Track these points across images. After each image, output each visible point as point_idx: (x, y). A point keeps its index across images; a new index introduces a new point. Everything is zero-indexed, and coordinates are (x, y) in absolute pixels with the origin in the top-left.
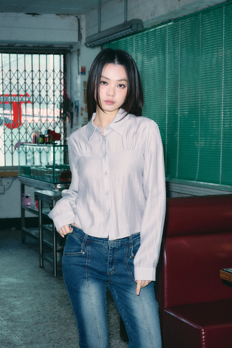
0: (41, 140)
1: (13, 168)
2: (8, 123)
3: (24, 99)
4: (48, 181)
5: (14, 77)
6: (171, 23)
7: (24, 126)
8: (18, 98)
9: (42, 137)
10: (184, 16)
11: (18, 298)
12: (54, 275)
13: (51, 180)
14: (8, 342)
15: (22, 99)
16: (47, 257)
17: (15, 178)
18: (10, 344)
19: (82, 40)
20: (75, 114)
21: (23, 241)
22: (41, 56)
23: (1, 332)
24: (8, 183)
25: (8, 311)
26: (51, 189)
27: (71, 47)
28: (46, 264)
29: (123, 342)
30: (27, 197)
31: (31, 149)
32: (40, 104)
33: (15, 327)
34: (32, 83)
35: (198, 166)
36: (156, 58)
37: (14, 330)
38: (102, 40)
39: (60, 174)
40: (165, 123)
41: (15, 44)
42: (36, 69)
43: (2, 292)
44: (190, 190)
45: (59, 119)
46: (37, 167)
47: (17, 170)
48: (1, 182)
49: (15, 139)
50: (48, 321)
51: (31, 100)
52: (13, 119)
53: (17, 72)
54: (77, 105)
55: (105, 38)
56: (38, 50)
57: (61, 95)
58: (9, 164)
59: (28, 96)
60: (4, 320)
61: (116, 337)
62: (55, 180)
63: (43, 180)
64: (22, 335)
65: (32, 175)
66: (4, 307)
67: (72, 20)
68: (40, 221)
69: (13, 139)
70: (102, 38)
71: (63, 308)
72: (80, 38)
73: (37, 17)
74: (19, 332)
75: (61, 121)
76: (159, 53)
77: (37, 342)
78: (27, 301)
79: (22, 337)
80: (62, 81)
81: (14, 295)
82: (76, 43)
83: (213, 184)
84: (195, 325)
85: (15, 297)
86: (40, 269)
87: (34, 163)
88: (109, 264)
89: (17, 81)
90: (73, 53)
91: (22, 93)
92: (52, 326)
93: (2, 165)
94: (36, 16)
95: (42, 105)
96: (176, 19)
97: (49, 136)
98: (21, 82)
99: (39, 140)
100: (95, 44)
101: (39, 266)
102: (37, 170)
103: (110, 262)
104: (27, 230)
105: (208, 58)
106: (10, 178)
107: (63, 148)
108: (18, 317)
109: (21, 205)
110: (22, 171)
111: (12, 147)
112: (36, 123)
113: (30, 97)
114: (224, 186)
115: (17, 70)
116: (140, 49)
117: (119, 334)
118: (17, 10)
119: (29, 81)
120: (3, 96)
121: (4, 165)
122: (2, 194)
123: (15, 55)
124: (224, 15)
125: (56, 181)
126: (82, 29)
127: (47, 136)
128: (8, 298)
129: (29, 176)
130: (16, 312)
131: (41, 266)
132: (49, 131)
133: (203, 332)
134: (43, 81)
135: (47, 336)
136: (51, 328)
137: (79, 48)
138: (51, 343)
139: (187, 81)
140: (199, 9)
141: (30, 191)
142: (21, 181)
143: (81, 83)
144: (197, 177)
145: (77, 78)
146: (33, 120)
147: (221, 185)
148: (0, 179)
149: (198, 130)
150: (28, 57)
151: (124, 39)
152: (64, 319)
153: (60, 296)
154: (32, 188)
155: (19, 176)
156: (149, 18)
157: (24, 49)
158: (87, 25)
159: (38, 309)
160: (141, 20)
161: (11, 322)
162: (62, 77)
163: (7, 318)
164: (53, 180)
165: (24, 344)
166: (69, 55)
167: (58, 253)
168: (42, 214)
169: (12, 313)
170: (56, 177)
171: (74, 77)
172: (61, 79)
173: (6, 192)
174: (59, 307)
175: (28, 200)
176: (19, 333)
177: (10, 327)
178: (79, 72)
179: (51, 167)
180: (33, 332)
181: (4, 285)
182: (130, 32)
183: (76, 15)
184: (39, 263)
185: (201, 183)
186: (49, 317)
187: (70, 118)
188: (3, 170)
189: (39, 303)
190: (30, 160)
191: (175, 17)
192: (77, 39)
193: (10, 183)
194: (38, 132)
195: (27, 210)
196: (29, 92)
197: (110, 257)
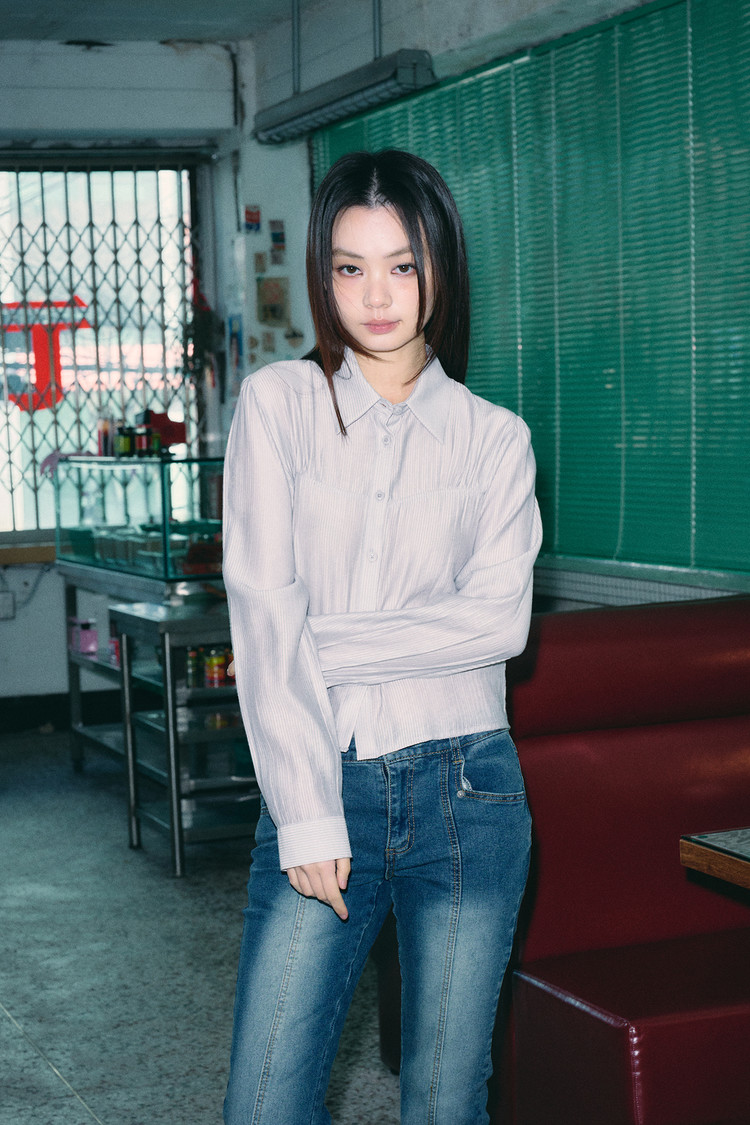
0: (122, 443)
1: (39, 535)
2: (19, 393)
3: (67, 314)
4: (149, 573)
5: (33, 246)
6: (525, 59)
7: (69, 403)
8: (50, 312)
9: (125, 435)
10: (565, 35)
11: (59, 946)
12: (175, 871)
13: (158, 570)
14: (27, 1088)
15: (61, 314)
16: (151, 816)
17: (46, 567)
18: (34, 1093)
19: (247, 120)
20: (230, 359)
21: (78, 767)
22: (118, 175)
23: (4, 1056)
24: (26, 584)
25: (29, 989)
26: (160, 599)
27: (213, 145)
28: (149, 836)
29: (390, 1075)
30: (86, 626)
31: (96, 473)
32: (120, 328)
33: (49, 1037)
34: (93, 263)
35: (622, 513)
36: (483, 172)
37: (47, 1048)
38: (306, 118)
39: (184, 552)
40: (516, 379)
41: (34, 140)
42: (102, 220)
43: (11, 931)
44: (596, 590)
45: (179, 376)
46: (113, 529)
47: (52, 541)
48: (4, 582)
49: (45, 443)
50: (154, 1018)
51: (90, 317)
52: (34, 380)
53: (42, 230)
54: (236, 328)
55: (315, 115)
56: (108, 157)
57: (184, 300)
58: (26, 524)
59: (82, 304)
60: (16, 1018)
61: (369, 1060)
62: (170, 569)
63: (131, 570)
64: (71, 1064)
65: (98, 556)
66: (17, 976)
67: (212, 58)
68: (127, 702)
69: (37, 444)
70: (305, 114)
71: (202, 976)
72: (239, 115)
73: (99, 51)
74: (63, 1053)
75: (187, 381)
76: (492, 154)
77: (119, 1085)
78: (89, 955)
79: (70, 1069)
80: (188, 254)
81: (48, 938)
82: (228, 131)
83: (670, 568)
84: (609, 1016)
85: (52, 945)
86: (132, 855)
87: (104, 519)
88: (393, 824)
89: (42, 258)
90: (220, 164)
91: (60, 294)
92: (168, 1031)
93: (6, 527)
94: (96, 48)
95: (125, 332)
96: (539, 46)
97: (148, 430)
98: (58, 260)
99: (115, 443)
100: (285, 134)
101: (127, 843)
102: (113, 540)
103: (396, 818)
104: (90, 732)
105: (653, 166)
106: (34, 568)
107: (195, 467)
108: (60, 1006)
109: (69, 654)
110: (69, 543)
111: (35, 470)
112: (107, 390)
113: (88, 307)
114: (705, 572)
115: (44, 225)
116: (432, 142)
117: (377, 1052)
118: (37, 29)
119: (81, 259)
121: (10, 529)
122: (6, 619)
123: (35, 176)
124: (692, 27)
125: (175, 572)
126: (243, 86)
127: (141, 431)
128: (27, 946)
129: (90, 561)
130: (53, 992)
131: (135, 842)
132: (148, 416)
133: (635, 1036)
134: (127, 257)
135: (150, 1064)
136: (163, 1040)
137: (236, 148)
138: (165, 1085)
139: (588, 240)
140: (610, 12)
141: (93, 608)
142: (65, 576)
143: (247, 256)
144: (619, 549)
145: (233, 242)
146: (99, 382)
147: (695, 571)
148: (2, 571)
149: (620, 397)
150: (78, 179)
151: (380, 113)
152: (204, 1009)
153: (193, 936)
154: (100, 598)
155: (58, 562)
156: (452, 45)
157: (64, 157)
158: (261, 71)
159: (122, 979)
160: (426, 52)
161: (38, 1024)
162: (187, 240)
163: (25, 1011)
164: (162, 569)
165: (78, 1091)
166: (208, 174)
167: (184, 803)
168: (133, 680)
169: (42, 995)
170: (173, 559)
171: (225, 241)
172: (184, 249)
173: (21, 613)
174: (189, 971)
175: (88, 634)
176: (61, 1057)
177: (34, 1038)
178: (239, 223)
179: (156, 528)
180: (104, 1051)
181: (19, 909)
182: (393, 90)
183: (225, 43)
184: (126, 833)
185: (633, 564)
186: (156, 1003)
187: (217, 373)
188: (8, 543)
189: (126, 959)
190: (92, 509)
191: (535, 39)
192: (232, 118)
193: (31, 582)
194: (112, 420)
195: (89, 669)
196: (84, 294)
197: (394, 801)
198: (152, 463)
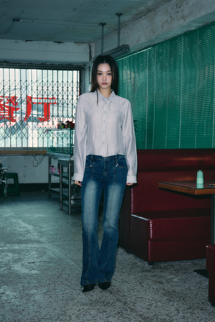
0: (62, 127)
1: (43, 148)
3: (52, 101)
4: (66, 153)
5: (45, 86)
6: (150, 48)
8: (48, 100)
9: (63, 125)
10: (158, 43)
11: (45, 223)
12: (69, 213)
14: (38, 241)
15: (50, 101)
16: (65, 202)
17: (45, 155)
19: (92, 60)
21: (50, 197)
22: (64, 71)
24: (40, 159)
27: (85, 65)
28: (64, 207)
30: (53, 166)
33: (43, 235)
34: (58, 90)
37: (42, 237)
41: (46, 63)
42: (60, 81)
48: (36, 158)
49: (45, 128)
51: (57, 102)
53: (47, 82)
56: (62, 67)
58: (41, 146)
59: (55, 99)
62: (71, 152)
63: (63, 153)
65: (56, 151)
67: (85, 46)
71: (73, 228)
73: (61, 44)
74: (45, 237)
77: (56, 242)
78: (51, 225)
79: (47, 239)
80: (78, 89)
82: (88, 62)
85: (43, 223)
86: (60, 211)
88: (105, 170)
89: (47, 88)
90: (86, 70)
91: (50, 96)
95: (64, 105)
97: (68, 124)
98: (50, 89)
99: (60, 126)
101: (59, 209)
106: (42, 155)
108: (45, 231)
109: (49, 172)
110: (50, 150)
111: (43, 134)
118: (48, 39)
119: (55, 89)
120: (37, 99)
121: (37, 147)
122: (36, 166)
123: (46, 71)
124: (183, 42)
126: (92, 52)
127: (66, 124)
128: (38, 223)
129: (54, 152)
130: (43, 229)
131: (61, 209)
132: (68, 122)
133: (151, 222)
134: (65, 89)
135: (62, 239)
136: (65, 236)
137: (90, 66)
140: (167, 39)
142: (49, 156)
145: (88, 86)
148: (35, 156)
150: (55, 72)
153: (72, 223)
155: (47, 152)
156: (135, 45)
157: (52, 67)
158: (96, 49)
159: (57, 228)
160: (128, 45)
161: (40, 233)
162: (78, 86)
163: (38, 232)
165: (48, 242)
166: (83, 71)
168: (62, 176)
169: (41, 230)
171: (86, 86)
173: (38, 165)
174: (71, 227)
175: (53, 168)
177: (39, 235)
178: (89, 82)
180: (53, 237)
181: (37, 218)
182: (121, 53)
183: (88, 43)
184: (60, 207)
186: (64, 231)
188: (37, 150)
189: (58, 225)
191: (152, 44)
192: (89, 60)
193: (41, 159)
194: (61, 122)
195: (53, 175)
196: (55, 96)
197: (105, 166)
198: (68, 129)
